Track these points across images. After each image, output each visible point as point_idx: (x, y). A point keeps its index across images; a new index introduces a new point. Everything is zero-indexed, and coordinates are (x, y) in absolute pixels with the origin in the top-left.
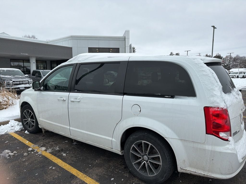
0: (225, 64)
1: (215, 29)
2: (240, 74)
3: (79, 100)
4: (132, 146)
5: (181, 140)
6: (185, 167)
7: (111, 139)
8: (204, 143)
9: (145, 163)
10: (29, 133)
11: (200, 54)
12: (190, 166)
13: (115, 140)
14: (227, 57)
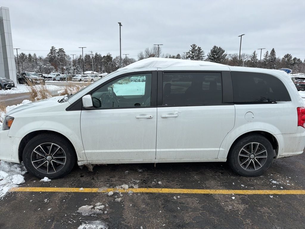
0: (117, 66)
1: (121, 26)
2: (140, 78)
3: (176, 115)
4: (241, 150)
5: (282, 134)
6: (282, 154)
7: (218, 149)
8: (296, 133)
9: (252, 161)
10: (50, 180)
11: (92, 52)
12: (285, 152)
13: (223, 149)
14: (117, 57)
